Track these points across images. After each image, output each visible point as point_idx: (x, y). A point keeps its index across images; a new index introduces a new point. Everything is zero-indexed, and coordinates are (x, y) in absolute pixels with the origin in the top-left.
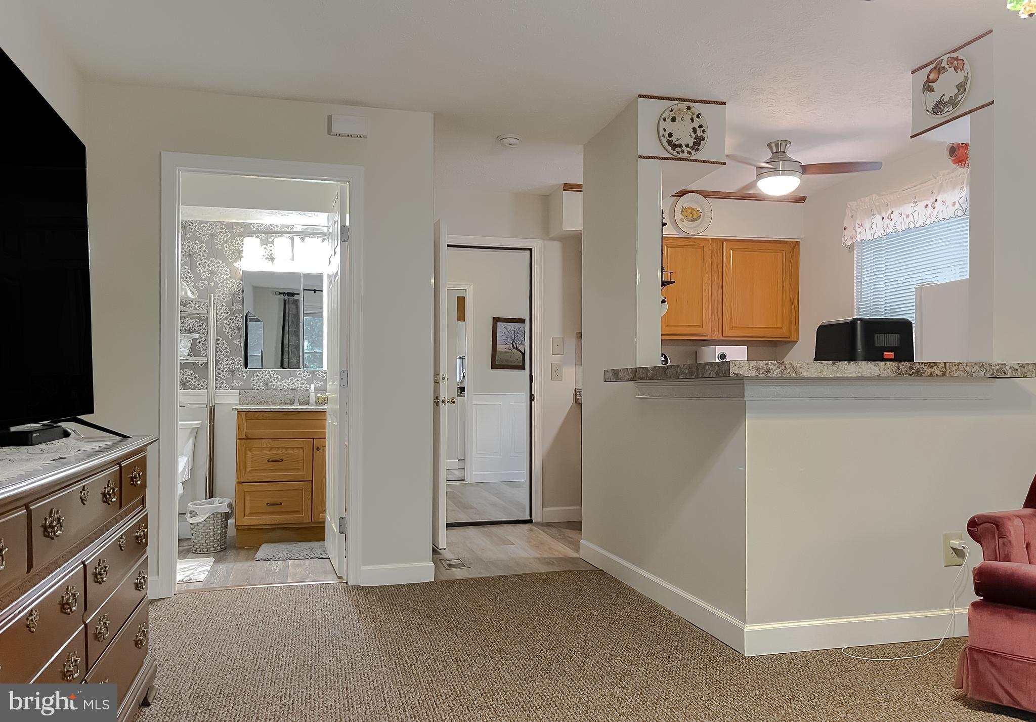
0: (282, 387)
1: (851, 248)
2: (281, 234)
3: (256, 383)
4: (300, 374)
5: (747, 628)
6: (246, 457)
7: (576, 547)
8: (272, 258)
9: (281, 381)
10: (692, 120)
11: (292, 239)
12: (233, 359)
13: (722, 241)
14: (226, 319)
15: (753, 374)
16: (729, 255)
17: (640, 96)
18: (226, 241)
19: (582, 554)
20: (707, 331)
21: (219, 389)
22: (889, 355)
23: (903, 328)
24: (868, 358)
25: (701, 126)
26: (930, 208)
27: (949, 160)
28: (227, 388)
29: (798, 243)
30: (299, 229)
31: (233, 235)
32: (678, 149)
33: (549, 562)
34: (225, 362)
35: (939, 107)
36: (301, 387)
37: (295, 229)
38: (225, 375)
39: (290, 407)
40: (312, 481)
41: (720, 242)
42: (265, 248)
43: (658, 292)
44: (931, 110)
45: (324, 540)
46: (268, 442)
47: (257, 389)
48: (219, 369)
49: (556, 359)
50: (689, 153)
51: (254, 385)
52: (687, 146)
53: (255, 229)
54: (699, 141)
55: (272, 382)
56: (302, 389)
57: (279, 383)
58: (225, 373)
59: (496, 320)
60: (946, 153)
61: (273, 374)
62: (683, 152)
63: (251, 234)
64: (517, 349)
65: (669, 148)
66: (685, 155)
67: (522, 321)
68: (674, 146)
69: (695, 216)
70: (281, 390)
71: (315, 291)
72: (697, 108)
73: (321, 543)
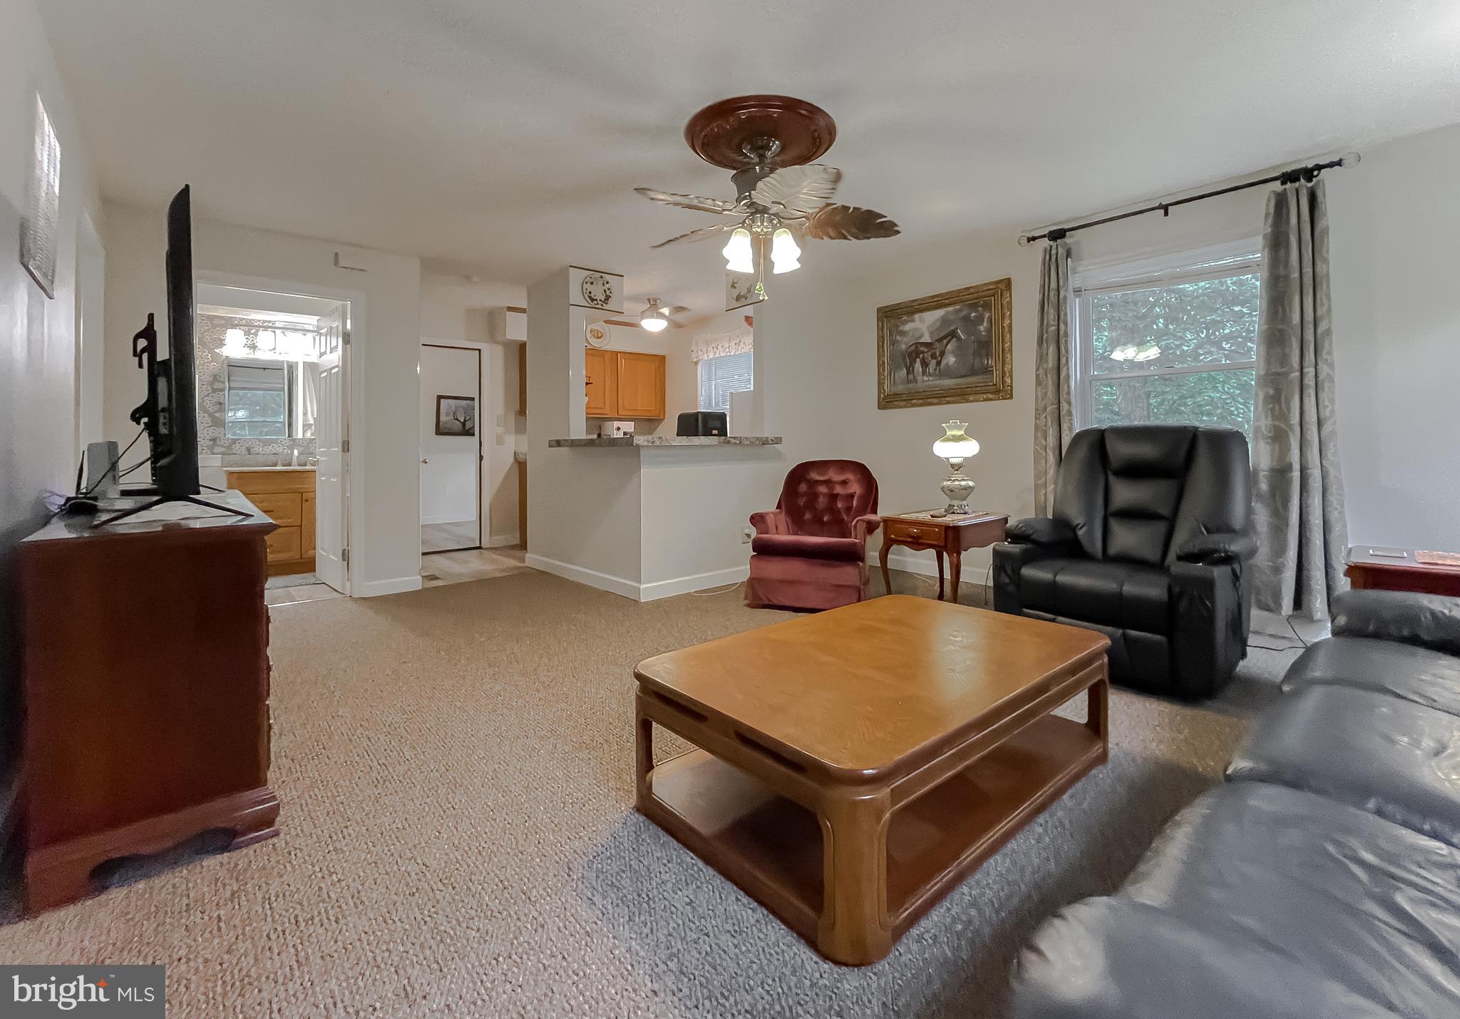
1: (696, 363)
2: (266, 328)
3: (238, 448)
4: (281, 441)
5: (643, 586)
7: (523, 560)
8: (253, 347)
9: (263, 447)
10: (604, 284)
11: (274, 332)
13: (617, 353)
14: (207, 395)
15: (646, 444)
16: (622, 362)
17: (571, 266)
18: (207, 331)
19: (527, 564)
20: (608, 412)
22: (715, 432)
23: (722, 417)
24: (704, 435)
25: (609, 289)
26: (737, 345)
27: (745, 324)
28: (210, 453)
29: (664, 357)
30: (281, 325)
31: (214, 326)
32: (595, 302)
33: (503, 571)
34: (206, 432)
35: (738, 298)
36: (283, 451)
37: (277, 325)
38: (206, 443)
39: (274, 468)
40: (301, 526)
41: (616, 354)
42: (247, 338)
43: (583, 389)
44: (735, 298)
45: (315, 571)
46: (260, 496)
47: (240, 454)
49: (500, 430)
50: (602, 305)
51: (236, 450)
52: (600, 300)
53: (236, 322)
54: (608, 298)
55: (254, 448)
56: (284, 453)
57: (261, 449)
58: (206, 441)
59: (440, 398)
60: (744, 319)
61: (255, 442)
62: (598, 304)
63: (234, 326)
64: (457, 419)
65: (589, 301)
66: (600, 306)
67: (473, 399)
68: (593, 300)
69: (600, 335)
70: (263, 453)
71: (265, 369)
72: (607, 277)
73: (313, 573)
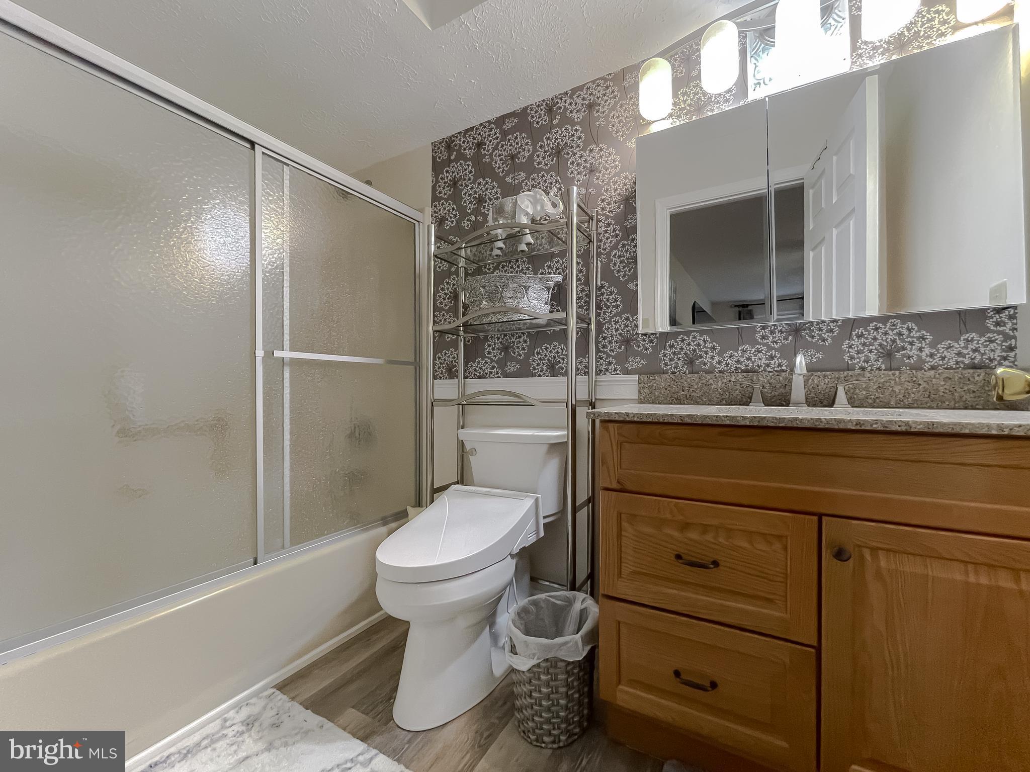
0: (722, 367)
3: (671, 360)
4: (763, 337)
6: (619, 536)
9: (720, 354)
12: (627, 319)
14: (615, 247)
21: (605, 374)
28: (618, 372)
31: (625, 92)
34: (614, 326)
36: (768, 366)
38: (614, 348)
39: (739, 410)
40: (818, 650)
46: (676, 505)
47: (673, 373)
48: (604, 338)
51: (666, 365)
55: (701, 357)
56: (769, 369)
57: (717, 359)
58: (614, 344)
61: (705, 341)
70: (720, 372)
